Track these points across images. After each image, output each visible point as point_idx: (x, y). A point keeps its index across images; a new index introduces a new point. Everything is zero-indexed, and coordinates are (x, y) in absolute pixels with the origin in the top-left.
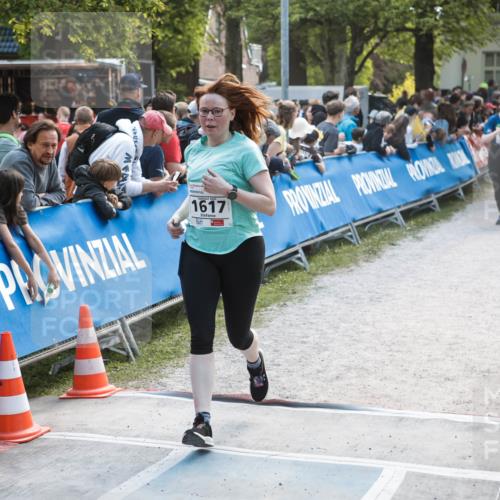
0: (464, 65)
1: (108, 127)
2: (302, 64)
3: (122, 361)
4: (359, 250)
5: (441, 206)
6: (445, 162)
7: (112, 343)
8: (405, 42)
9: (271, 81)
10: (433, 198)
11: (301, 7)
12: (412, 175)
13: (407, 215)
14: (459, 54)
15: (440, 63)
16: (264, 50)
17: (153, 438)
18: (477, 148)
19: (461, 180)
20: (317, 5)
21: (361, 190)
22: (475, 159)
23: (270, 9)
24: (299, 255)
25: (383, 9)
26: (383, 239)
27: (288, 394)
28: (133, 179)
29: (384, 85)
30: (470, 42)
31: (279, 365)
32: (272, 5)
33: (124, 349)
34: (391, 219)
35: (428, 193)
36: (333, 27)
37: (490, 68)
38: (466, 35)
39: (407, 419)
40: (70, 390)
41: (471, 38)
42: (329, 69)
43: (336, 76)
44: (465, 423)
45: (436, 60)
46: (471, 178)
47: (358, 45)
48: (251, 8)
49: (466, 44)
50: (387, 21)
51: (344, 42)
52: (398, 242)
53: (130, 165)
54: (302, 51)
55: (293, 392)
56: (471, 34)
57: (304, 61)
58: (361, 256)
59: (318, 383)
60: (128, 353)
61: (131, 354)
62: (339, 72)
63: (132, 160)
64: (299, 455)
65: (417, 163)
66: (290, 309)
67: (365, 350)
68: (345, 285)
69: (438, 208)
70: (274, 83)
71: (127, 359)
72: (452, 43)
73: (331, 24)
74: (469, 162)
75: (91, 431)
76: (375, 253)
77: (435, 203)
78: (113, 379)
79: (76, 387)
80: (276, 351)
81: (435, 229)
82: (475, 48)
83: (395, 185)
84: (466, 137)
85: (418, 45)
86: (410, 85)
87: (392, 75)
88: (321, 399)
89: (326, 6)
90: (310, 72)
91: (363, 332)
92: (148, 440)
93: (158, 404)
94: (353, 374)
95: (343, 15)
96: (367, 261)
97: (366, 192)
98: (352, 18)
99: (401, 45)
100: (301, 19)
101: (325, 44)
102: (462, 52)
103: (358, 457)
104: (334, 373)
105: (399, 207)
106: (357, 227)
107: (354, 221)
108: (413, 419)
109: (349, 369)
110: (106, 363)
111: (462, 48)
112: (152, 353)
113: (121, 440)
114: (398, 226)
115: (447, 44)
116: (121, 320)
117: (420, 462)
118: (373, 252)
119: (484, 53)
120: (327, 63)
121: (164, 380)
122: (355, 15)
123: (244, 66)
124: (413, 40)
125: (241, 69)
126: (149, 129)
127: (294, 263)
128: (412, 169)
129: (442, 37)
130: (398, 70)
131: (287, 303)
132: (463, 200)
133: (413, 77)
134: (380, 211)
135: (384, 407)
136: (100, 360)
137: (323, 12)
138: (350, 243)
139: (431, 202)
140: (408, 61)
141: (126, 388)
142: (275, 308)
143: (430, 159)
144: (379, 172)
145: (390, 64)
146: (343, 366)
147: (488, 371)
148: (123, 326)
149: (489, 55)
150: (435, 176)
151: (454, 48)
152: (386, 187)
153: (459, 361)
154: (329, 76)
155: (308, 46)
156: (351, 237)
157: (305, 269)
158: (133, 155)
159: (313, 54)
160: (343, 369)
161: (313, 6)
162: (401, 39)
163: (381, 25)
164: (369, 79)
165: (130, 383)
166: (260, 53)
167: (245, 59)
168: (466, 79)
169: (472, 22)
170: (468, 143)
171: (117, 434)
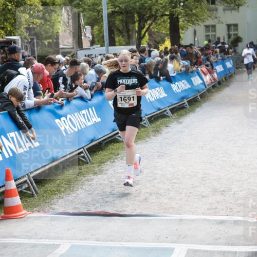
0: (195, 33)
1: (14, 72)
2: (112, 35)
3: (30, 197)
4: (150, 130)
5: (189, 105)
6: (190, 82)
7: (24, 187)
8: (164, 22)
9: (97, 44)
10: (185, 101)
11: (112, 5)
12: (174, 90)
13: (173, 110)
14: (192, 27)
15: (183, 32)
16: (92, 29)
17: (50, 239)
18: (205, 75)
19: (199, 91)
20: (120, 4)
21: (149, 98)
22: (205, 80)
23: (96, 7)
24: (119, 135)
25: (154, 5)
26: (161, 124)
27: (120, 210)
28: (29, 99)
29: (154, 44)
30: (197, 21)
31: (114, 194)
32: (97, 4)
33: (30, 191)
34: (165, 113)
35: (183, 98)
36: (129, 15)
37: (208, 34)
38: (195, 17)
39: (185, 220)
40: (2, 214)
41: (198, 18)
42: (127, 37)
43: (131, 40)
44: (215, 220)
45: (180, 30)
46: (203, 90)
47: (142, 24)
48: (86, 7)
49: (195, 22)
50: (157, 11)
51: (134, 23)
52: (169, 125)
53: (26, 92)
54: (112, 28)
55: (123, 209)
56: (198, 17)
57: (114, 34)
58: (151, 134)
59: (136, 203)
60: (33, 192)
61: (34, 193)
62: (132, 38)
63: (28, 89)
64: (129, 243)
65: (176, 83)
66: (117, 164)
67: (158, 183)
68: (145, 149)
69: (188, 107)
70: (99, 46)
71: (32, 195)
72: (189, 21)
73: (127, 14)
74: (202, 82)
75: (16, 237)
76: (158, 132)
77: (187, 103)
78: (26, 208)
79: (5, 213)
80: (112, 187)
81: (187, 117)
82: (200, 23)
83: (166, 95)
84: (199, 69)
85: (170, 23)
86: (168, 44)
87: (158, 39)
88: (138, 212)
89: (125, 4)
90: (117, 39)
91: (156, 174)
92: (47, 240)
93: (51, 220)
94: (154, 197)
95: (134, 8)
96: (155, 136)
97: (151, 100)
98: (138, 10)
99: (163, 23)
100: (112, 12)
101: (124, 24)
102: (194, 26)
103: (161, 242)
104: (144, 197)
105: (168, 107)
106: (148, 118)
107: (146, 115)
108: (187, 219)
109: (151, 194)
110: (21, 199)
111: (194, 24)
112: (45, 191)
113: (32, 241)
114: (169, 116)
115: (186, 22)
116: (27, 175)
117: (194, 243)
118: (157, 131)
119: (204, 26)
120: (125, 34)
121: (53, 206)
122: (140, 8)
123: (83, 38)
124: (169, 21)
125: (81, 39)
126: (36, 73)
127: (116, 139)
128: (174, 87)
129: (183, 19)
130: (161, 37)
131: (116, 160)
132: (200, 102)
133: (169, 40)
134: (159, 109)
135: (171, 214)
136: (18, 197)
137: (123, 8)
138: (145, 127)
139: (185, 103)
140: (167, 31)
141: (33, 212)
142: (109, 163)
143: (183, 81)
144: (157, 89)
145: (156, 33)
146: (148, 193)
147: (224, 191)
148: (29, 177)
149: (207, 27)
150: (185, 90)
151: (190, 24)
152: (161, 97)
153: (208, 186)
154: (127, 40)
155: (116, 26)
156: (145, 123)
157: (123, 142)
158: (28, 86)
159: (118, 30)
160: (148, 194)
161: (118, 4)
162: (162, 20)
163: (154, 13)
164: (147, 41)
165: (35, 209)
166: (90, 30)
167: (83, 34)
168: (196, 39)
169: (198, 11)
170: (201, 72)
171: (30, 238)
